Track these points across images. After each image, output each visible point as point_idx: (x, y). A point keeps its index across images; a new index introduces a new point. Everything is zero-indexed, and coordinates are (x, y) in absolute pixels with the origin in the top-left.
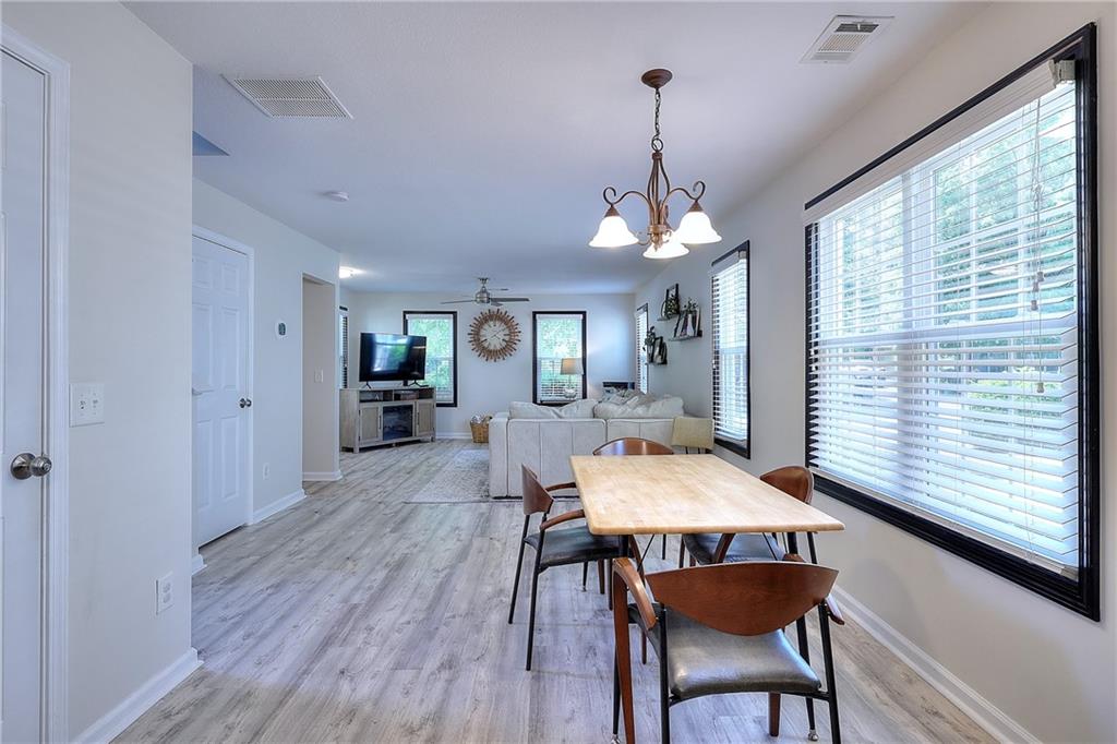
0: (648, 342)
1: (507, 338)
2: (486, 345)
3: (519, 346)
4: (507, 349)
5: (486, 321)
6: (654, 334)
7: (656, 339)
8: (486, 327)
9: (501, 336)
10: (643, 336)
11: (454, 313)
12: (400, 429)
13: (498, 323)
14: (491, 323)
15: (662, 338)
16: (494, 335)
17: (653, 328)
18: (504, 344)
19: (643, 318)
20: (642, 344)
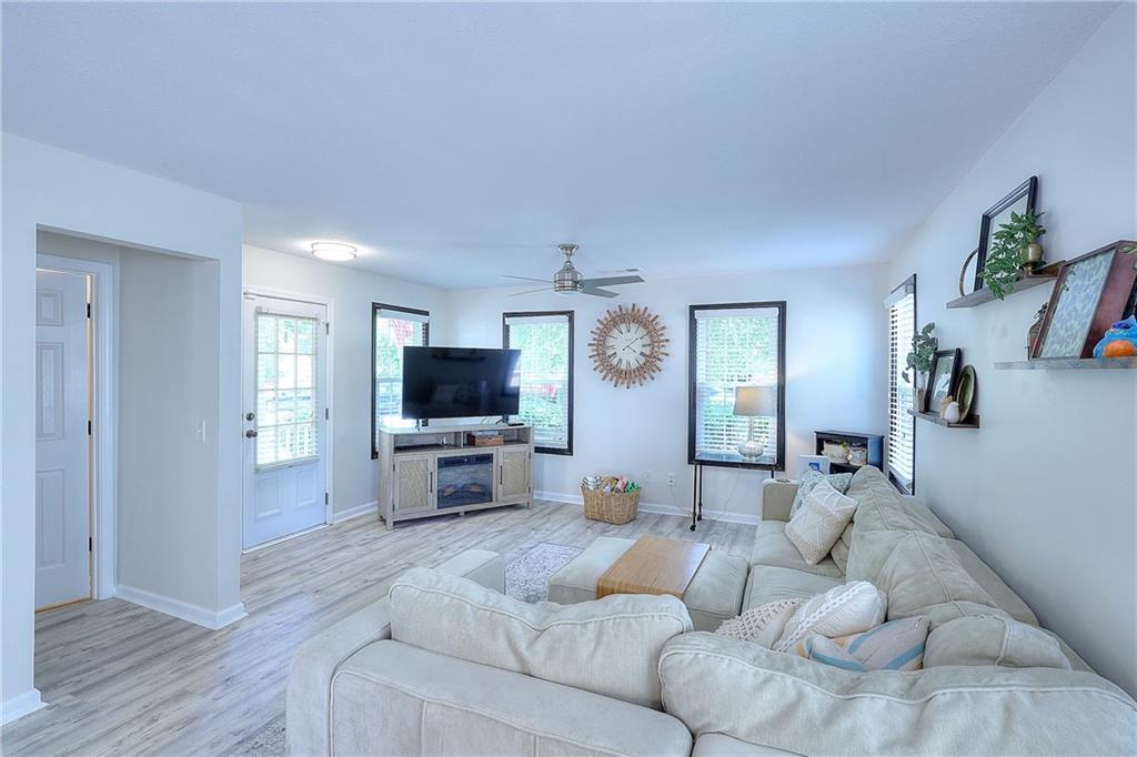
0: (916, 361)
1: (647, 351)
2: (615, 361)
3: (665, 364)
4: (648, 366)
5: (615, 324)
6: (933, 342)
7: (939, 355)
8: (615, 332)
9: (638, 347)
10: (905, 347)
11: (570, 314)
12: (474, 489)
13: (633, 327)
14: (623, 327)
15: (959, 354)
16: (628, 346)
17: (930, 327)
18: (642, 360)
19: (904, 307)
20: (902, 365)
